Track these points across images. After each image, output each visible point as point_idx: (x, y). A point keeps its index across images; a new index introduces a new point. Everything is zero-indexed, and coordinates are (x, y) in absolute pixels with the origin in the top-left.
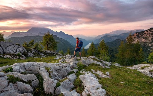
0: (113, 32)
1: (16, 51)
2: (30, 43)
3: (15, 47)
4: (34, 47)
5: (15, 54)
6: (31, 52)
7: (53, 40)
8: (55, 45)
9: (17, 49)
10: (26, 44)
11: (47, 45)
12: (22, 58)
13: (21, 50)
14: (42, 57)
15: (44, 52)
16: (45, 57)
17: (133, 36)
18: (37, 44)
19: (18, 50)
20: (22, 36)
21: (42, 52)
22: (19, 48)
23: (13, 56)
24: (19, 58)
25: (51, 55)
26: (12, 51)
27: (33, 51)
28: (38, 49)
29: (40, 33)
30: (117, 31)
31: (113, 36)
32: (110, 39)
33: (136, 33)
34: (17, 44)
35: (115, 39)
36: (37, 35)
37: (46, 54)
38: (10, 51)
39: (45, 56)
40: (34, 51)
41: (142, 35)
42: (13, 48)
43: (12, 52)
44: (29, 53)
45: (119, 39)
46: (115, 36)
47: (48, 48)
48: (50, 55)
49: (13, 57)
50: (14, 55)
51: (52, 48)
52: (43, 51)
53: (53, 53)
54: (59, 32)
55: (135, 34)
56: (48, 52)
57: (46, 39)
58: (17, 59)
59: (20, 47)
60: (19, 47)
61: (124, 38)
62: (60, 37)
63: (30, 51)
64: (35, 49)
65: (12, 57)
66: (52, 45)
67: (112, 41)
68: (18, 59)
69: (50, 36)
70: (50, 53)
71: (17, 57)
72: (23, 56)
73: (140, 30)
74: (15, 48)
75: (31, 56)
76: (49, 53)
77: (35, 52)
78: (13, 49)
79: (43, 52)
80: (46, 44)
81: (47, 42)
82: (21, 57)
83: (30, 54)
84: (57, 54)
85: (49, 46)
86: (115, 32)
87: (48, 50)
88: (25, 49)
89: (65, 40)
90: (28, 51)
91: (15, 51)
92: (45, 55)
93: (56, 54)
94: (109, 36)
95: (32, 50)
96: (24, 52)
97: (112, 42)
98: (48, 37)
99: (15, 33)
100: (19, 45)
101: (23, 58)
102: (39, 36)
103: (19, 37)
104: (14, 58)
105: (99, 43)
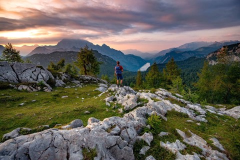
0: (185, 45)
1: (37, 78)
2: (59, 64)
3: (35, 71)
4: (64, 70)
5: (36, 83)
6: (61, 78)
7: (93, 58)
8: (96, 67)
9: (38, 75)
10: (53, 66)
11: (85, 67)
12: (46, 90)
13: (44, 75)
14: (77, 86)
15: (81, 78)
16: (82, 86)
17: (219, 51)
18: (70, 66)
19: (40, 77)
20: (49, 52)
21: (77, 79)
22: (42, 73)
23: (32, 86)
24: (42, 90)
25: (90, 82)
26: (31, 77)
27: (63, 77)
28: (71, 73)
29: (74, 47)
30: (193, 44)
31: (186, 52)
32: (180, 57)
33: (224, 47)
34: (39, 67)
35: (188, 56)
36: (70, 50)
37: (83, 81)
38: (29, 77)
39: (82, 84)
40: (65, 77)
41: (234, 51)
42: (33, 72)
43: (31, 80)
44: (56, 81)
45: (195, 57)
46: (189, 52)
47: (85, 72)
48: (88, 83)
49: (32, 88)
50: (34, 85)
51: (92, 72)
52: (78, 76)
53: (94, 80)
54: (101, 46)
55: (223, 49)
56: (86, 77)
57: (82, 57)
58: (38, 91)
59: (44, 71)
60: (42, 71)
61: (203, 55)
62: (103, 54)
63: (59, 76)
64: (66, 73)
65: (30, 88)
66: (92, 66)
67: (182, 59)
68: (40, 90)
69: (88, 53)
70: (90, 79)
71: (39, 88)
72: (48, 85)
73: (231, 42)
74: (36, 73)
75: (61, 85)
76: (87, 80)
77: (67, 78)
78: (33, 75)
79: (79, 78)
80: (82, 65)
81: (85, 62)
82: (44, 88)
83: (59, 82)
84: (100, 82)
85: (87, 68)
86: (189, 44)
87: (86, 74)
88: (51, 74)
89: (109, 59)
90: (55, 77)
91: (35, 78)
92: (81, 82)
93: (98, 81)
94: (178, 52)
95: (62, 75)
96: (50, 79)
97: (182, 61)
98: (85, 55)
100: (42, 68)
101: (48, 89)
102: (72, 52)
103: (45, 53)
104: (34, 90)
105: (162, 63)
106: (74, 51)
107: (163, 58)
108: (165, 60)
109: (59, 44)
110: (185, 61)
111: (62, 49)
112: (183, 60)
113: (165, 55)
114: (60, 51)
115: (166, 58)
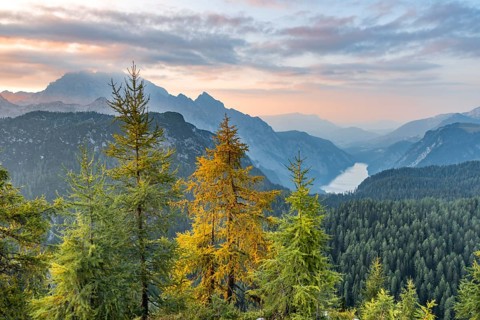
20: (15, 113)
29: (102, 101)
36: (85, 110)
54: (194, 100)
62: (199, 125)
94: (471, 130)
102: (94, 114)
105: (413, 165)
106: (100, 111)
107: (415, 148)
108: (423, 156)
109: (52, 88)
111: (60, 104)
113: (422, 135)
114: (52, 110)
115: (429, 150)
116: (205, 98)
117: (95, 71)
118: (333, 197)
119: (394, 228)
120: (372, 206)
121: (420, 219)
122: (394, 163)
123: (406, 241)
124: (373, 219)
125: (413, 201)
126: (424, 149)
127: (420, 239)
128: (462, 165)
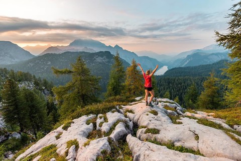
20: (61, 52)
29: (86, 48)
31: (213, 54)
32: (205, 60)
35: (216, 59)
36: (81, 51)
46: (217, 54)
67: (209, 62)
94: (202, 55)
97: (210, 65)
99: (52, 47)
102: (84, 52)
103: (57, 53)
105: (183, 66)
106: (86, 51)
107: (184, 60)
108: (186, 63)
109: (71, 44)
110: (213, 64)
111: (74, 49)
112: (211, 63)
113: (186, 57)
114: (71, 51)
115: (188, 61)
116: (117, 46)
117: (83, 39)
118: (156, 76)
119: (176, 86)
120: (169, 79)
121: (184, 83)
122: (176, 65)
123: (179, 90)
124: (169, 83)
125: (182, 77)
126: (186, 61)
127: (184, 89)
128: (199, 66)
